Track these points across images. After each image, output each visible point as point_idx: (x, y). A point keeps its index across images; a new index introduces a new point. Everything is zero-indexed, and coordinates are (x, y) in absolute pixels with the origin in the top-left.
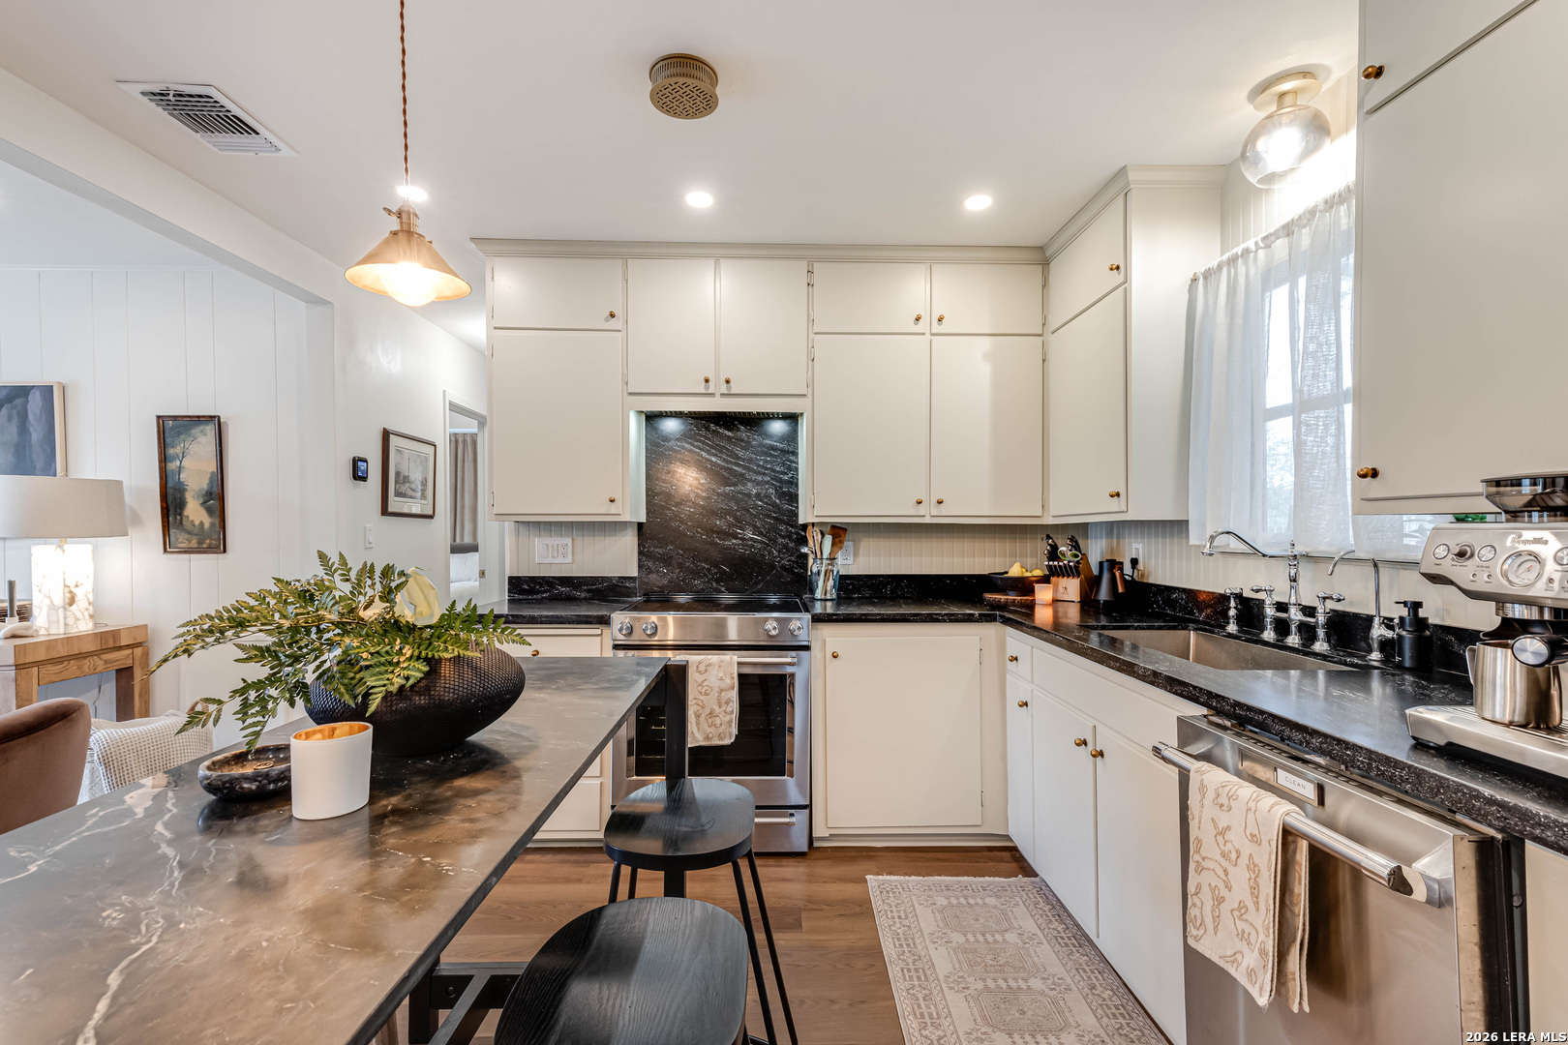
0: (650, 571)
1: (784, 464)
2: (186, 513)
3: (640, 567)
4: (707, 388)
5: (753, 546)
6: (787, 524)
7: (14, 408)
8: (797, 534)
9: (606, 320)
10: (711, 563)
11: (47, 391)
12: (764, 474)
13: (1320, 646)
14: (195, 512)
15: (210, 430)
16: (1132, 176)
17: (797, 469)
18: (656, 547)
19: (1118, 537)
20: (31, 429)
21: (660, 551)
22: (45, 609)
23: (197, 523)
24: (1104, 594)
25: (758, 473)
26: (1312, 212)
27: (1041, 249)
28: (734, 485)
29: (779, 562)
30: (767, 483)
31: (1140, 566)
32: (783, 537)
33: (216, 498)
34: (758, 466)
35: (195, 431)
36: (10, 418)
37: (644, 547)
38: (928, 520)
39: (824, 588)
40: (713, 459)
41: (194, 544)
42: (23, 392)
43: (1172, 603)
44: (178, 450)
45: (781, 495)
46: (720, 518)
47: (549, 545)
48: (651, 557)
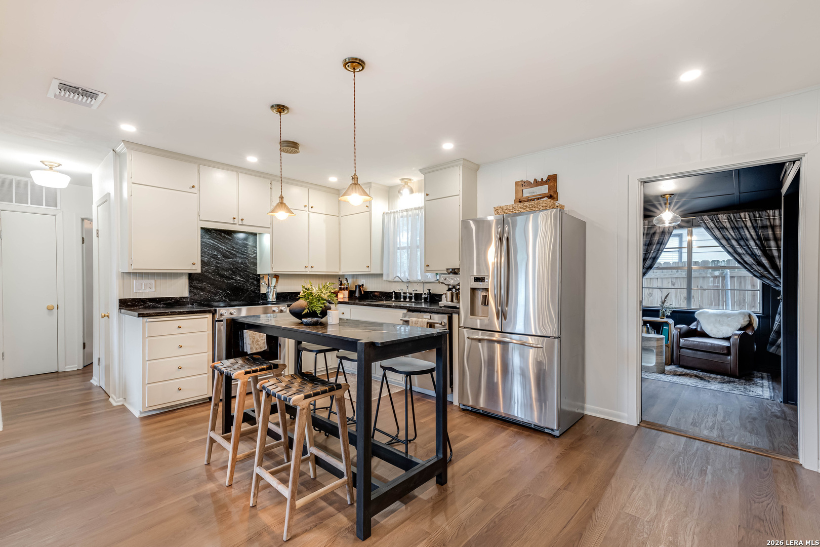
0: (195, 294)
1: (251, 251)
3: (190, 292)
4: (234, 221)
5: (239, 283)
6: (253, 274)
8: (257, 278)
9: (190, 188)
10: (222, 290)
12: (244, 254)
13: (413, 300)
16: (372, 185)
17: (257, 253)
18: (198, 284)
19: (356, 278)
21: (200, 285)
24: (357, 295)
25: (241, 254)
26: (412, 209)
27: (338, 190)
28: (232, 258)
29: (250, 289)
30: (245, 258)
31: (364, 286)
32: (252, 279)
34: (242, 251)
37: (192, 284)
38: (308, 273)
39: (272, 297)
40: (223, 248)
43: (375, 296)
45: (251, 263)
46: (226, 271)
47: (142, 284)
48: (195, 287)
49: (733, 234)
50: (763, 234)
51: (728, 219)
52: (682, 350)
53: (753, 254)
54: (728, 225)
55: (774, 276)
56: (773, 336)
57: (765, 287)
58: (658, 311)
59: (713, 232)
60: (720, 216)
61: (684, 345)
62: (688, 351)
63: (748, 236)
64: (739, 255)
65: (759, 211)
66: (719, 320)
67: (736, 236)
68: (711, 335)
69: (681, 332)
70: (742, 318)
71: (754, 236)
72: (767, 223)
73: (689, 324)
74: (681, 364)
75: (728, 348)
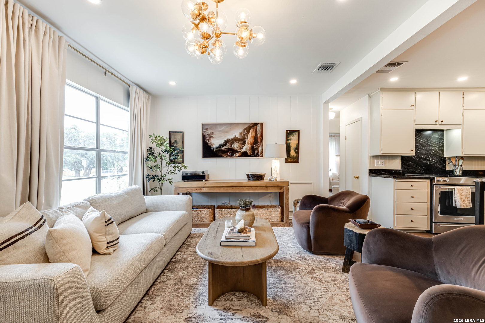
0: (405, 169)
1: (440, 142)
2: (290, 153)
3: (402, 167)
4: (436, 123)
5: (432, 162)
6: (441, 157)
7: (254, 128)
8: (443, 159)
9: (410, 107)
10: (421, 167)
11: (262, 125)
12: (435, 144)
14: (293, 153)
15: (297, 133)
17: (444, 143)
18: (407, 162)
20: (258, 133)
22: (275, 174)
23: (293, 155)
25: (433, 144)
28: (427, 147)
29: (439, 166)
30: (436, 147)
32: (440, 160)
33: (297, 149)
34: (433, 142)
35: (294, 134)
36: (253, 131)
37: (403, 162)
40: (422, 141)
41: (292, 160)
42: (256, 125)
44: (290, 138)
45: (440, 150)
46: (423, 155)
47: (379, 162)
48: (405, 164)
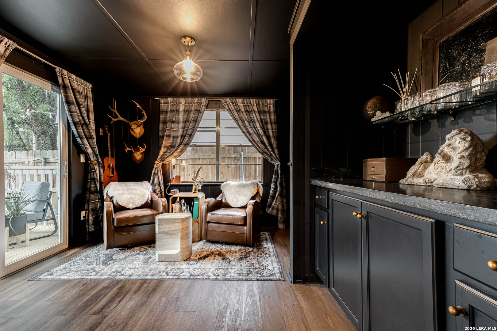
49: (246, 116)
50: (264, 118)
51: (243, 104)
52: (209, 224)
53: (258, 134)
54: (242, 108)
55: (270, 152)
56: (270, 200)
57: (265, 161)
58: (192, 185)
59: (233, 113)
60: (237, 100)
61: (211, 219)
62: (214, 224)
63: (255, 118)
64: (250, 134)
65: (261, 98)
66: (238, 191)
67: (248, 119)
68: (232, 205)
69: (209, 206)
70: (253, 188)
71: (259, 120)
72: (266, 109)
73: (215, 197)
74: (208, 239)
75: (245, 218)
